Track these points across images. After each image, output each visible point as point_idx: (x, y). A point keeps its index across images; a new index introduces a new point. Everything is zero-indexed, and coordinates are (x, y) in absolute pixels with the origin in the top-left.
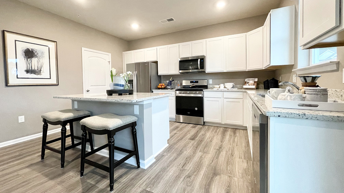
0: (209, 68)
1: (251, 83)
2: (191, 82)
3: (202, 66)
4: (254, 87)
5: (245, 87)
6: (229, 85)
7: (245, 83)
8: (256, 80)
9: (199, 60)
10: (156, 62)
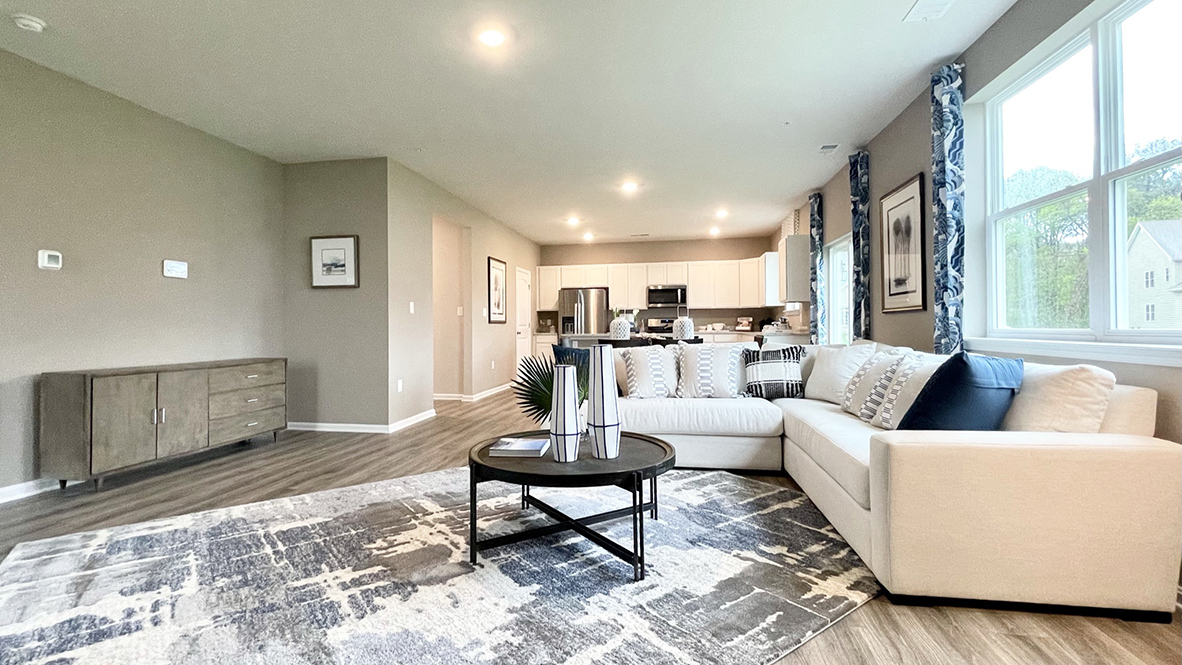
0: (691, 304)
1: (745, 323)
2: (662, 322)
3: (684, 300)
4: (749, 328)
5: (737, 328)
6: (719, 326)
7: (738, 324)
8: (751, 319)
9: (679, 291)
10: (607, 289)
